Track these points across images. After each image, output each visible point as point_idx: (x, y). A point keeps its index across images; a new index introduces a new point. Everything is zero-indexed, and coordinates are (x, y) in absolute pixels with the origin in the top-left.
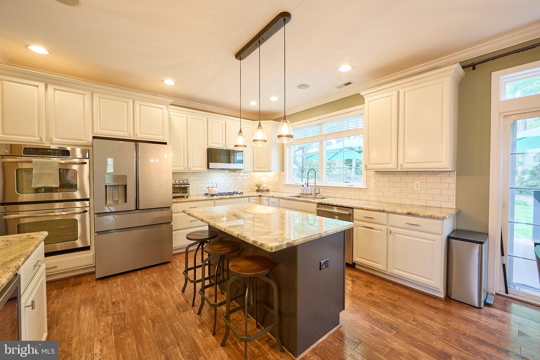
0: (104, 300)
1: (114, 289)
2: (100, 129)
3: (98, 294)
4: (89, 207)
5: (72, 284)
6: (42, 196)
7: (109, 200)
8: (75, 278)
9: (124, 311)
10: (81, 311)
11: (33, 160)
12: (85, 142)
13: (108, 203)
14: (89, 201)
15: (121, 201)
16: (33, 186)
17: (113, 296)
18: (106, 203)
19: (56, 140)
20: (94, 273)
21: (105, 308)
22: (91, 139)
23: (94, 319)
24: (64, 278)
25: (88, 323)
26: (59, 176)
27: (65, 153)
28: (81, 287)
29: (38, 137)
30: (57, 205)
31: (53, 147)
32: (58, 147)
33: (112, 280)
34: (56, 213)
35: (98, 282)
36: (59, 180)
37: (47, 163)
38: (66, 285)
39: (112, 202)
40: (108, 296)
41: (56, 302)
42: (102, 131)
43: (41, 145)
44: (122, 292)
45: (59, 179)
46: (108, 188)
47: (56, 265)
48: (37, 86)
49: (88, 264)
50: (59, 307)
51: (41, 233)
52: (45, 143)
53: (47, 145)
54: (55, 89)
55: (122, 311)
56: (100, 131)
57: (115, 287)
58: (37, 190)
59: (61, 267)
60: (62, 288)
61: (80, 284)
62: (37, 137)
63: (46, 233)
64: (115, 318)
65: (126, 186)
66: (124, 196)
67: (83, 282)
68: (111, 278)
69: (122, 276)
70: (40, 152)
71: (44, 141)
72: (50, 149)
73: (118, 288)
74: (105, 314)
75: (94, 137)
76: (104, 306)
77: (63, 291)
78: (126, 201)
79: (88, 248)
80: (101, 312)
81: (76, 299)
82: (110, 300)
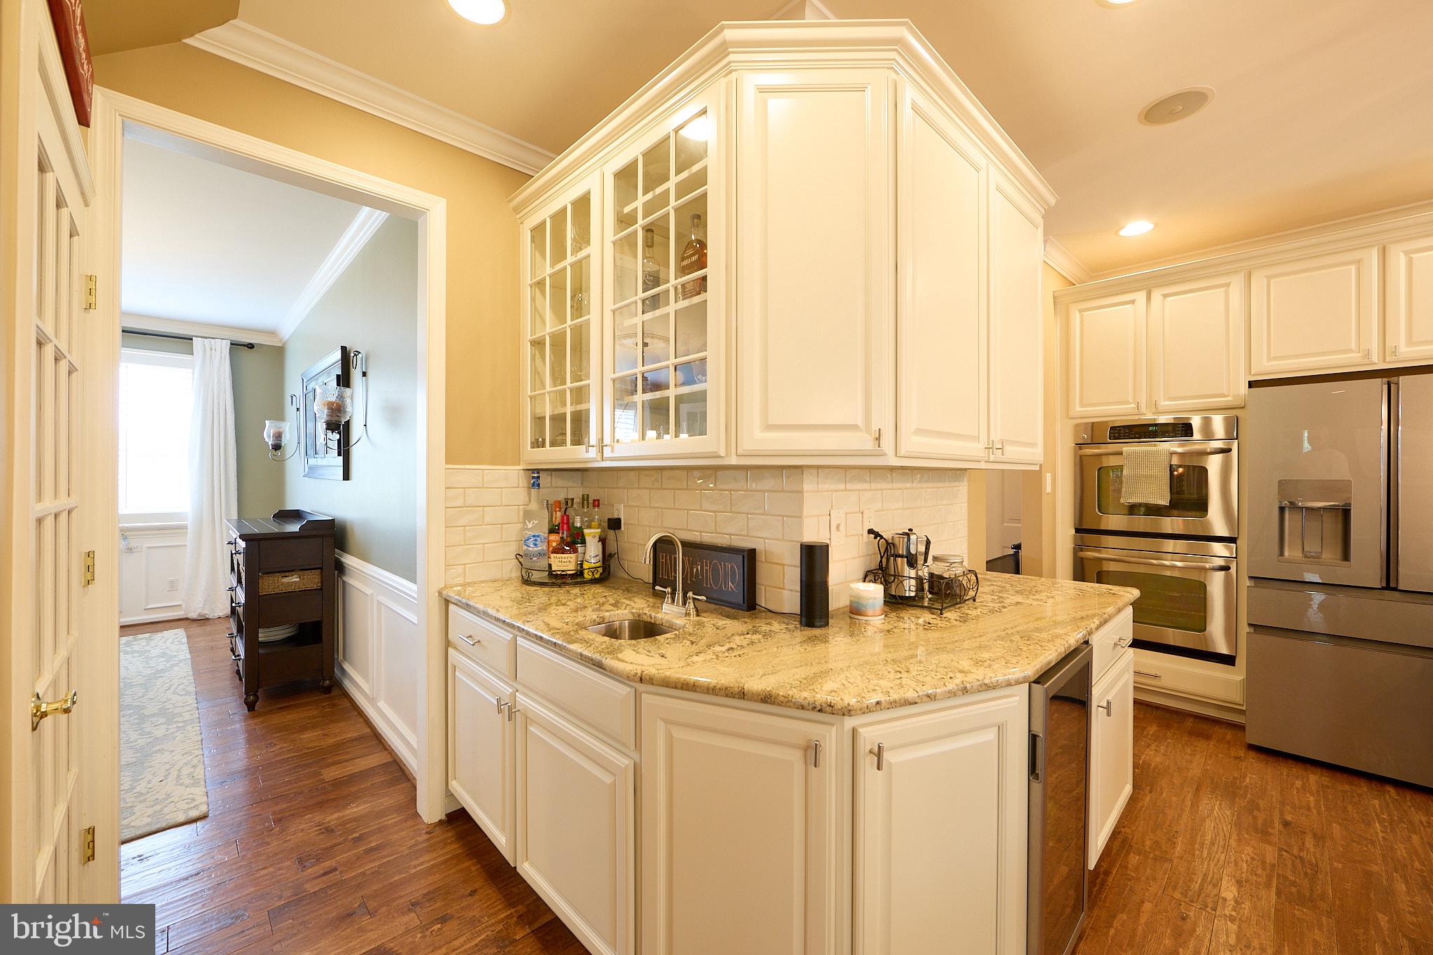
0: (1262, 803)
1: (1295, 793)
2: (1269, 359)
3: (1248, 780)
4: (1236, 558)
5: (1189, 729)
6: (1141, 523)
7: (1289, 547)
8: (1197, 720)
9: (1316, 860)
10: (1201, 792)
11: (1124, 449)
12: (1229, 398)
13: (1286, 554)
14: (1236, 543)
15: (1330, 554)
16: (1122, 501)
17: (1289, 808)
18: (1282, 554)
19: (1164, 403)
20: (1241, 728)
21: (1260, 822)
22: (1243, 389)
23: (1229, 827)
24: (1172, 709)
25: (1214, 827)
26: (1169, 482)
27: (1184, 429)
28: (1208, 745)
29: (1134, 403)
30: (1170, 545)
31: (1163, 419)
32: (1174, 418)
33: (1292, 768)
34: (1166, 560)
35: (1252, 754)
36: (1169, 490)
37: (1147, 454)
38: (1176, 725)
39: (1300, 555)
40: (1274, 799)
41: (1153, 747)
42: (1273, 363)
43: (1137, 417)
44: (1319, 813)
45: (1169, 487)
46: (1289, 514)
47: (1158, 674)
48: (1133, 302)
49: (1229, 699)
50: (1158, 759)
51: (1129, 589)
52: (1145, 414)
53: (1148, 417)
54: (1165, 296)
55: (1308, 857)
56: (1269, 364)
57: (1297, 788)
58: (1133, 509)
59: (1168, 682)
60: (1168, 727)
61: (1208, 737)
62: (1131, 403)
63: (1135, 593)
64: (1285, 860)
65: (1346, 513)
66: (1340, 542)
67: (1214, 737)
68: (1290, 762)
69: (1325, 773)
70: (1136, 433)
71: (1143, 410)
72: (1156, 425)
73: (1306, 794)
74: (1259, 835)
75: (1251, 384)
76: (1261, 817)
77: (1169, 734)
78: (1346, 556)
79: (1229, 660)
80: (1249, 823)
81: (1194, 764)
82: (1277, 813)
